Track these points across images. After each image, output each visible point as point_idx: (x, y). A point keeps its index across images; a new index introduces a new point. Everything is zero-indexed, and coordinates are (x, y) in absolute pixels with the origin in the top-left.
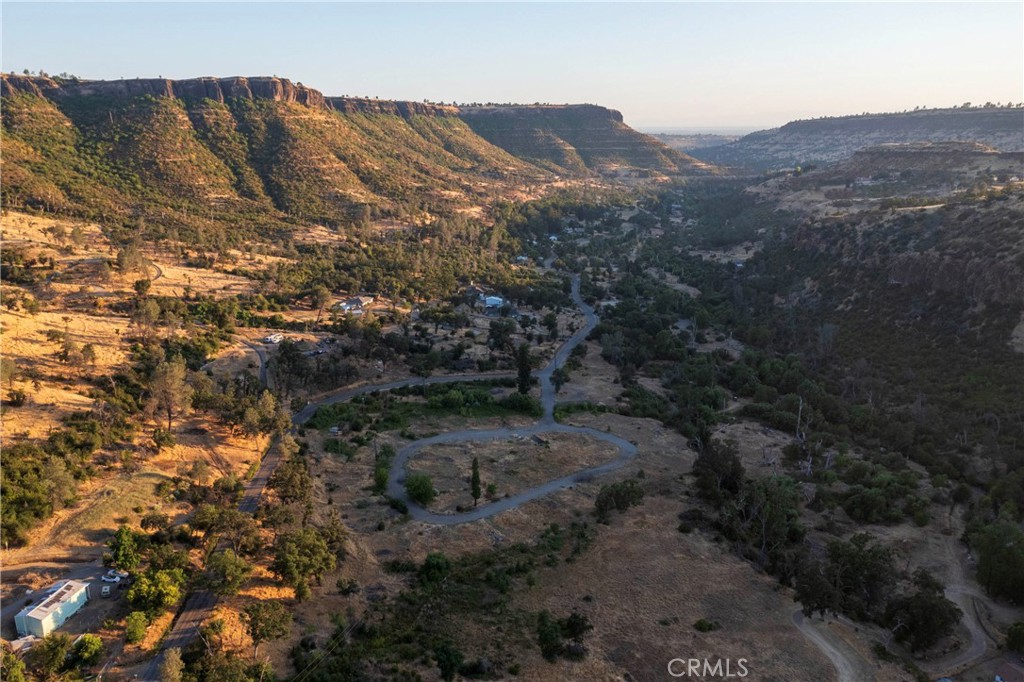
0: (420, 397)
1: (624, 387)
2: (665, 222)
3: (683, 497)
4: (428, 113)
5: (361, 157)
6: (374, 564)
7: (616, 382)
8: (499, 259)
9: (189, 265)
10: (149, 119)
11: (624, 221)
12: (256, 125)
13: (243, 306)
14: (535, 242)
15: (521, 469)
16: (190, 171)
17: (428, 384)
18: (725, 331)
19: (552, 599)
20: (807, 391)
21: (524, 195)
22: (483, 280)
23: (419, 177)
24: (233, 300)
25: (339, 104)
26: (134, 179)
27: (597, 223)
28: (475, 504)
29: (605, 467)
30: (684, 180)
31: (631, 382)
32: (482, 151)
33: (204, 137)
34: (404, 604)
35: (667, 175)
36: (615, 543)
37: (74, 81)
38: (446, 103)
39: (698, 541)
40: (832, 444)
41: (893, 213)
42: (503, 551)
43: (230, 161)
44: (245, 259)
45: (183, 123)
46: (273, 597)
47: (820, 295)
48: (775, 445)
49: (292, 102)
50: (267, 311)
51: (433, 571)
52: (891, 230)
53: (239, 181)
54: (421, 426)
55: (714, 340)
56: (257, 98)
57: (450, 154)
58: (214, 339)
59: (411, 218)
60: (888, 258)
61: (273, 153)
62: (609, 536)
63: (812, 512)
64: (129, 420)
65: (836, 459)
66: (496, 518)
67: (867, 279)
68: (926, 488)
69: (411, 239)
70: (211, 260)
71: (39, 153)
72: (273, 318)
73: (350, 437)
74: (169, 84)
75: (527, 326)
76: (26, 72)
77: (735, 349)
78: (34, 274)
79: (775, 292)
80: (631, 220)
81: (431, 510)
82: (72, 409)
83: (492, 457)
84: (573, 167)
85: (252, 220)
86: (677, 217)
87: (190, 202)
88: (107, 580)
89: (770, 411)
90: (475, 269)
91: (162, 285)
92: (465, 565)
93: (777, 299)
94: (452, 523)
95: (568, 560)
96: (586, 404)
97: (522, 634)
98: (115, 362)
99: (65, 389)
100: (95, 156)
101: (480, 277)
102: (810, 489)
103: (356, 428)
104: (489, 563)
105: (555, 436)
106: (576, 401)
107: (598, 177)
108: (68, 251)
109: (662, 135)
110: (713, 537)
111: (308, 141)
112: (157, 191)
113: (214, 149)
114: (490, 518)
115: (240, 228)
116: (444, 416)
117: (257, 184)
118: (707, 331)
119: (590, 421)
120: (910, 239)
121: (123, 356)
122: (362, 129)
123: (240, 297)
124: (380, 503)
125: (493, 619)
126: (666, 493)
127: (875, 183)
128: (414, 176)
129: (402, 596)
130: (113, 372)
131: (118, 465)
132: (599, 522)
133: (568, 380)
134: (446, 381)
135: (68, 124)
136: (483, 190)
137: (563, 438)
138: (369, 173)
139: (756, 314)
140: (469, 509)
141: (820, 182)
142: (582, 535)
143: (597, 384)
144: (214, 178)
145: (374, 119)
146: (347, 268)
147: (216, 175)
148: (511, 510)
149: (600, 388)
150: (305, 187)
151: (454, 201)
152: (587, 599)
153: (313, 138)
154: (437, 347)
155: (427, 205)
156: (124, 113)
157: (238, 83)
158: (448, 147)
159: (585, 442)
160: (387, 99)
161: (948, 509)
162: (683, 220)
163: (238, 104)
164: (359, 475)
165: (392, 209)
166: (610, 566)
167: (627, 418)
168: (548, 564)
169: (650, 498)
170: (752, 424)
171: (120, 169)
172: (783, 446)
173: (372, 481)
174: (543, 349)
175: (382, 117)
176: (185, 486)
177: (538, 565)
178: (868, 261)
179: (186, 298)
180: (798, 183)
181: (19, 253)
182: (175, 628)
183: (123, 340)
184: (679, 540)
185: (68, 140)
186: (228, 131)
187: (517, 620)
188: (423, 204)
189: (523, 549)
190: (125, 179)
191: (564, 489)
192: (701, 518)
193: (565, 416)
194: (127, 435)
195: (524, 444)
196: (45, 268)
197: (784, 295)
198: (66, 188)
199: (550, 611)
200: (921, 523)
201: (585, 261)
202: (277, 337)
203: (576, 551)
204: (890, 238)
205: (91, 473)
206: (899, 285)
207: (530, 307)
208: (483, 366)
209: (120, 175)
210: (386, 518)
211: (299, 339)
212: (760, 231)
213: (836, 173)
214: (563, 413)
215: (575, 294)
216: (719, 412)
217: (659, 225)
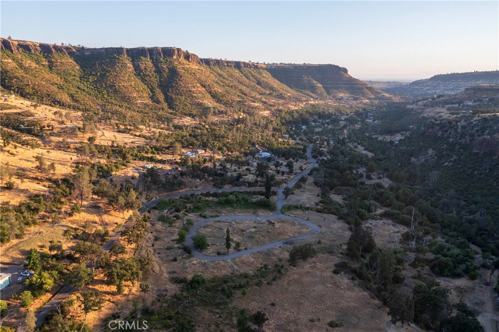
0: (215, 198)
1: (322, 198)
2: (363, 121)
3: (339, 255)
4: (251, 67)
5: (213, 85)
6: (166, 278)
7: (318, 196)
8: (273, 135)
9: (119, 132)
10: (114, 66)
11: (342, 120)
12: (163, 69)
13: (139, 151)
14: (294, 129)
15: (257, 236)
16: (130, 90)
17: (221, 192)
18: (383, 174)
19: (253, 303)
20: (420, 205)
21: (293, 107)
22: (263, 145)
23: (241, 97)
24: (134, 148)
25: (207, 62)
26: (104, 93)
27: (327, 121)
28: (228, 252)
29: (301, 238)
30: (376, 102)
31: (326, 196)
32: (275, 86)
33: (139, 75)
34: (175, 300)
35: (368, 99)
36: (296, 276)
37: (83, 48)
38: (260, 63)
39: (342, 279)
40: (429, 233)
41: (478, 117)
42: (235, 276)
43: (150, 86)
44: (147, 130)
45: (129, 68)
46: (107, 290)
47: (436, 158)
48: (398, 232)
49: (182, 59)
50: (150, 154)
51: (194, 284)
52: (477, 125)
53: (153, 95)
54: (212, 212)
55: (376, 178)
56: (165, 57)
57: (259, 87)
58: (118, 165)
59: (233, 115)
60: (473, 139)
61: (171, 83)
62: (294, 273)
63: (411, 268)
64: (63, 200)
65: (430, 241)
66: (237, 259)
67: (462, 150)
68: (479, 259)
69: (231, 124)
70: (130, 130)
71: (63, 80)
72: (152, 157)
73: (174, 215)
74: (125, 50)
75: (278, 166)
76: (62, 44)
77: (386, 182)
78: (44, 132)
79: (412, 156)
80: (346, 120)
81: (204, 253)
82: (36, 192)
83: (243, 229)
84: (321, 95)
85: (155, 113)
86: (370, 119)
87: (128, 104)
88: (23, 275)
89: (399, 214)
90: (260, 140)
91: (102, 140)
92: (213, 282)
93: (413, 159)
94: (213, 260)
95: (268, 284)
96: (299, 205)
97: (232, 320)
98: (65, 172)
99: (37, 183)
100: (88, 82)
101: (262, 143)
102: (412, 256)
103: (178, 210)
104: (226, 282)
105: (279, 221)
106: (295, 204)
107: (332, 99)
108: (63, 123)
109: (370, 81)
110: (351, 277)
111: (187, 77)
112: (113, 98)
113: (143, 80)
114: (233, 259)
115: (149, 116)
116: (225, 208)
117: (161, 97)
118: (374, 174)
119: (299, 214)
120: (486, 130)
121: (70, 170)
122: (217, 73)
123: (138, 147)
124: (179, 248)
125: (219, 311)
126: (331, 252)
127: (475, 104)
128: (238, 96)
129: (175, 295)
130: (63, 177)
131: (50, 220)
132: (290, 265)
133: (293, 194)
134: (230, 191)
135: (78, 68)
136: (273, 104)
137: (283, 222)
138: (216, 93)
139: (401, 166)
140: (224, 254)
141: (445, 103)
142: (279, 271)
143: (308, 196)
144: (141, 93)
145: (223, 69)
146: (195, 136)
147: (142, 92)
148: (246, 256)
149: (309, 198)
150: (184, 99)
151: (256, 108)
152: (273, 305)
153: (190, 76)
154: (229, 174)
155: (242, 109)
156: (103, 63)
157: (156, 50)
158: (259, 83)
159: (294, 224)
160: (231, 60)
161: (490, 272)
162: (373, 121)
163: (156, 59)
164: (172, 233)
165: (224, 110)
166: (291, 288)
167: (320, 214)
168: (257, 285)
169: (321, 255)
170: (388, 221)
171: (98, 88)
172: (402, 233)
173: (178, 237)
174: (284, 178)
175: (228, 69)
176: (80, 232)
177: (251, 285)
178: (463, 141)
179: (113, 146)
180: (434, 103)
181: (39, 122)
182: (51, 301)
183: (73, 163)
184: (332, 277)
185: (76, 74)
186: (150, 72)
187: (231, 313)
188: (240, 108)
189: (246, 276)
190: (100, 93)
191: (276, 247)
192: (346, 267)
193: (287, 211)
194: (60, 206)
195: (262, 223)
196: (49, 130)
197: (417, 157)
198: (72, 96)
199: (251, 309)
200: (473, 278)
201: (318, 138)
202: (150, 166)
203: (274, 279)
204: (475, 129)
205: (34, 223)
206: (478, 153)
207: (283, 158)
208: (250, 185)
209: (98, 91)
210: (179, 256)
211: (160, 167)
212: (411, 127)
213: (455, 99)
214: (286, 209)
215: (308, 154)
216: (371, 214)
217: (360, 123)
